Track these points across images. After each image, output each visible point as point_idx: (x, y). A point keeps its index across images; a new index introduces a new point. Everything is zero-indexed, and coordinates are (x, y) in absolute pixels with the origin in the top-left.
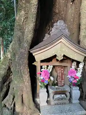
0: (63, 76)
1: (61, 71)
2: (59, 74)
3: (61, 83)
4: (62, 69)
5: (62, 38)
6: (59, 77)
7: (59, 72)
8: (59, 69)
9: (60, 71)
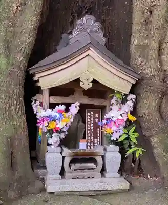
0: (98, 129)
1: (95, 118)
2: (90, 125)
3: (92, 144)
4: (97, 116)
5: (90, 48)
6: (89, 132)
7: (89, 120)
8: (91, 114)
9: (92, 119)
